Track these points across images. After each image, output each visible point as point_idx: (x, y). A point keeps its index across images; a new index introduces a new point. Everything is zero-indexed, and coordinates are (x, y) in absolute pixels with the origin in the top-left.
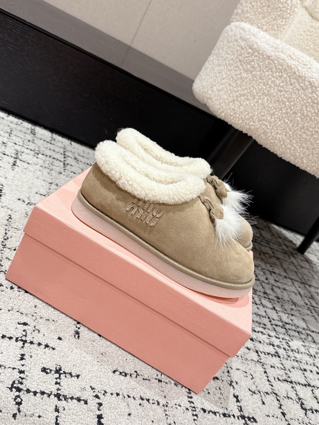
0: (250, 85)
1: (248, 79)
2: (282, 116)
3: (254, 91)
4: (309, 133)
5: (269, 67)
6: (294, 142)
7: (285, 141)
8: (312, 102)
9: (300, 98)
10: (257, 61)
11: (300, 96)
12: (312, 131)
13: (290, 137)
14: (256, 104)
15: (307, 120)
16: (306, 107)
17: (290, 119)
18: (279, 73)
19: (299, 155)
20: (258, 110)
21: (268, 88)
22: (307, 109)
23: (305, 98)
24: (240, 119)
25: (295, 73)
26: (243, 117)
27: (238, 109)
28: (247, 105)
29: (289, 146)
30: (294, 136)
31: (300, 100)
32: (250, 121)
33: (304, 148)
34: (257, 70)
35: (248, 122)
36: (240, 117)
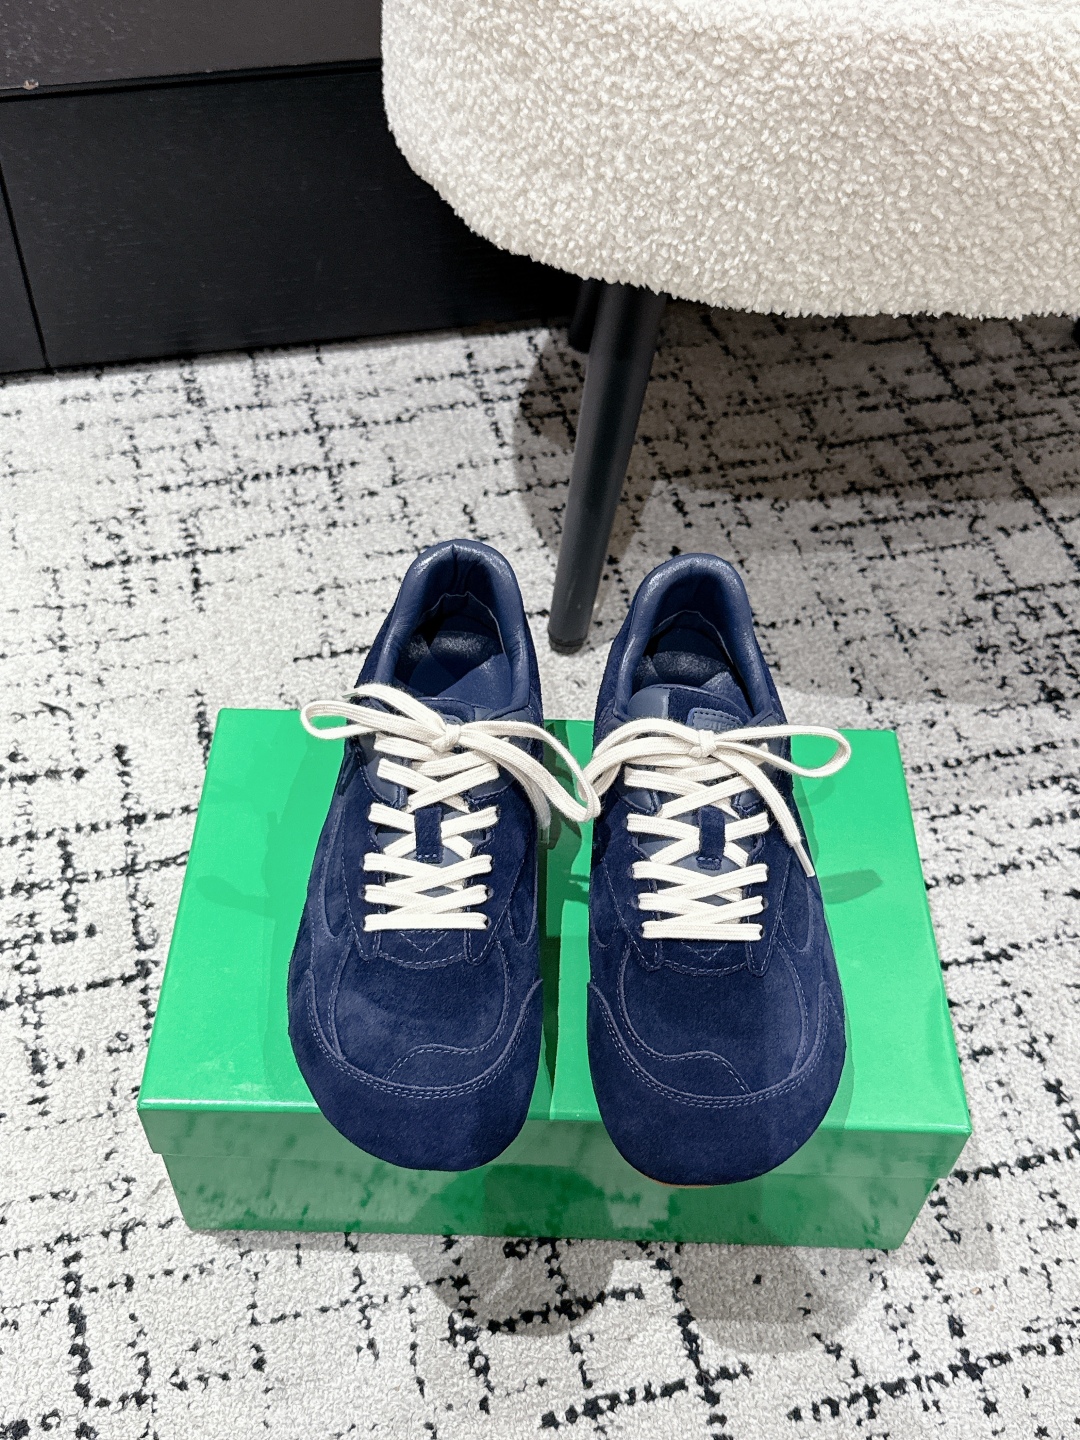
0: (544, 121)
1: (529, 103)
2: (706, 194)
3: (568, 142)
4: (828, 211)
5: (576, 40)
6: (793, 257)
7: (761, 268)
8: (785, 107)
9: (734, 109)
10: (525, 26)
11: (731, 104)
12: (838, 200)
13: (773, 250)
14: (600, 186)
15: (797, 172)
16: (773, 131)
17: (739, 193)
18: (617, 49)
19: (831, 287)
20: (617, 203)
21: (607, 117)
22: (778, 138)
23: (749, 103)
24: (577, 252)
25: (673, 28)
26: (581, 242)
27: (550, 218)
28: (571, 195)
29: (780, 277)
30: (783, 240)
31: (739, 116)
32: (613, 249)
33: (838, 259)
34: (541, 60)
35: (605, 253)
36: (571, 245)
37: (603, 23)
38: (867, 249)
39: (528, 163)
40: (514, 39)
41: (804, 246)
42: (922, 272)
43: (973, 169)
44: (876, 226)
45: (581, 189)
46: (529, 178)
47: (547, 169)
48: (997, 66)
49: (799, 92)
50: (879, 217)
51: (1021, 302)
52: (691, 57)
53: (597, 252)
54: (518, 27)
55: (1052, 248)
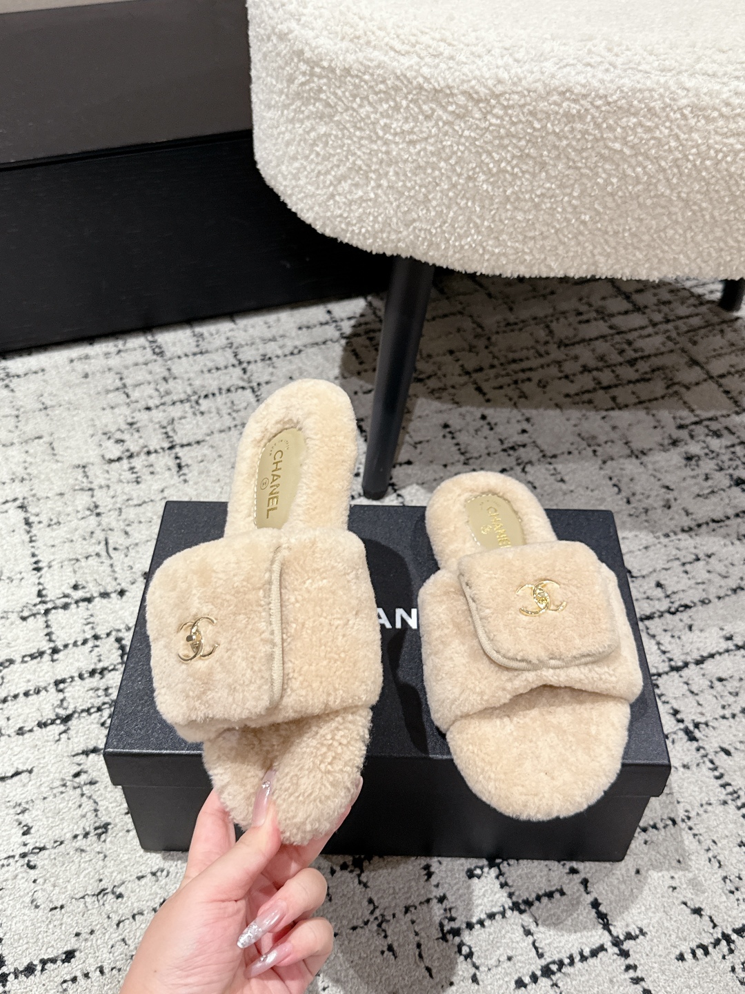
37: (377, 85)
38: (553, 231)
39: (334, 176)
40: (323, 96)
41: (511, 229)
42: (591, 247)
43: (620, 180)
44: (558, 216)
45: (367, 193)
46: (335, 186)
47: (346, 182)
48: (633, 110)
49: (504, 127)
50: (560, 210)
51: (658, 269)
52: (434, 106)
53: (380, 235)
54: (324, 88)
55: (676, 232)
